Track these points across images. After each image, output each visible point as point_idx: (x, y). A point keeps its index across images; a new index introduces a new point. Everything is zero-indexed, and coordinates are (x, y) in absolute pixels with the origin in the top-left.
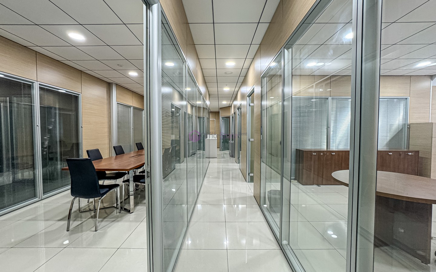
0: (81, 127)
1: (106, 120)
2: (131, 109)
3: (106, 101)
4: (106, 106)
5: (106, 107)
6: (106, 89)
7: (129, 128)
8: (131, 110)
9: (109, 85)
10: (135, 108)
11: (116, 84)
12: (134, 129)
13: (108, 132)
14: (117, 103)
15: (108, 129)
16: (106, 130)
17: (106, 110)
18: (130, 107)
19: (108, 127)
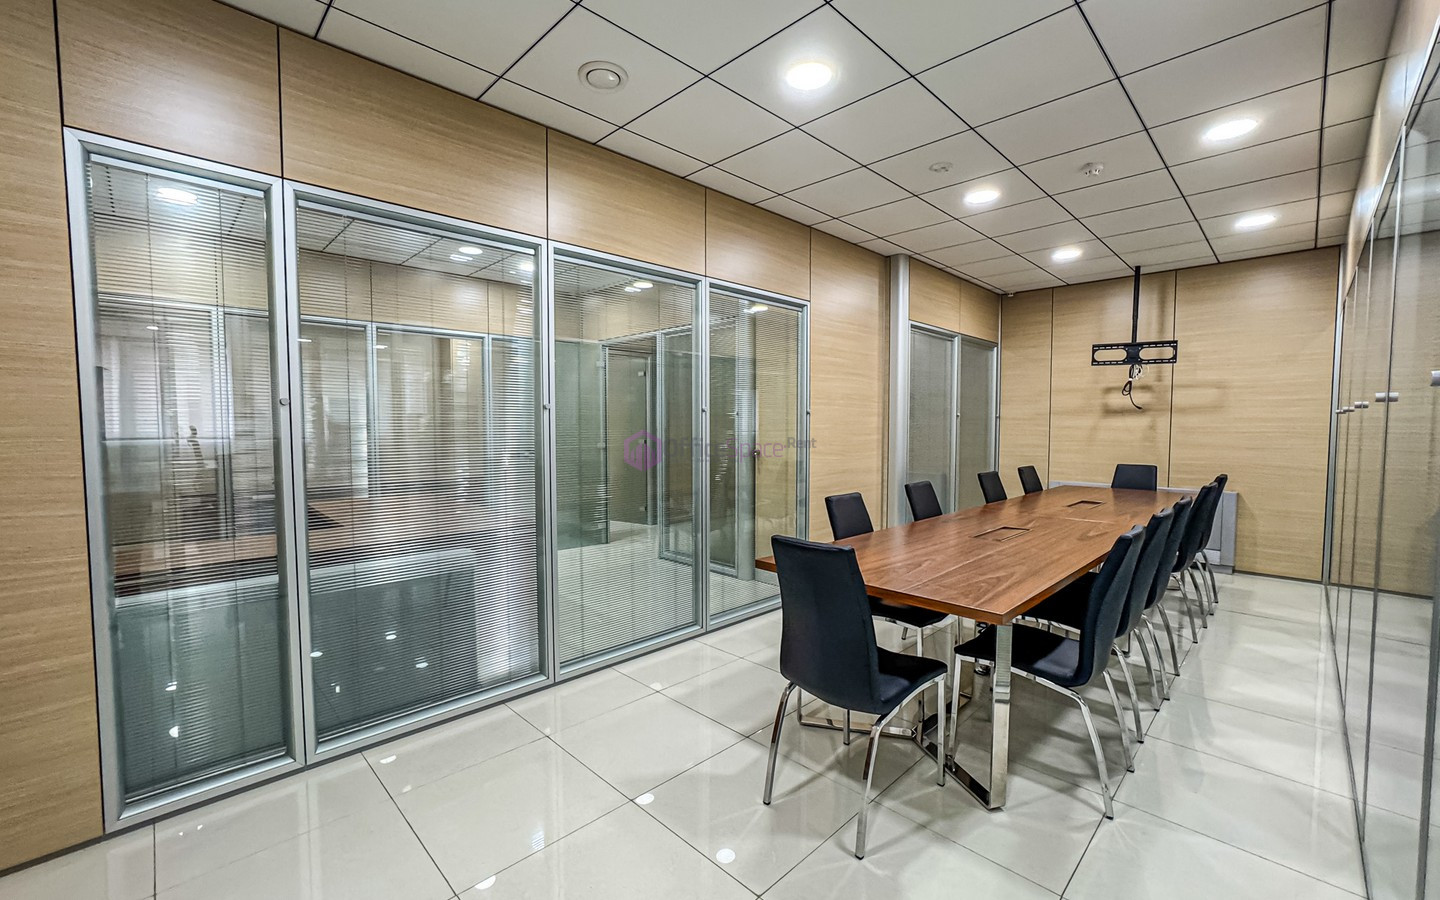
0: (808, 413)
1: (875, 387)
2: (952, 345)
3: (875, 322)
4: (877, 337)
5: (875, 342)
6: (877, 280)
7: (946, 413)
8: (952, 349)
9: (885, 265)
10: (967, 341)
11: (910, 257)
12: (962, 418)
13: (881, 431)
14: (913, 326)
15: (881, 418)
16: (875, 421)
17: (876, 353)
18: (950, 337)
19: (881, 411)
